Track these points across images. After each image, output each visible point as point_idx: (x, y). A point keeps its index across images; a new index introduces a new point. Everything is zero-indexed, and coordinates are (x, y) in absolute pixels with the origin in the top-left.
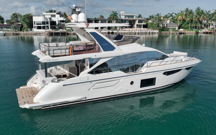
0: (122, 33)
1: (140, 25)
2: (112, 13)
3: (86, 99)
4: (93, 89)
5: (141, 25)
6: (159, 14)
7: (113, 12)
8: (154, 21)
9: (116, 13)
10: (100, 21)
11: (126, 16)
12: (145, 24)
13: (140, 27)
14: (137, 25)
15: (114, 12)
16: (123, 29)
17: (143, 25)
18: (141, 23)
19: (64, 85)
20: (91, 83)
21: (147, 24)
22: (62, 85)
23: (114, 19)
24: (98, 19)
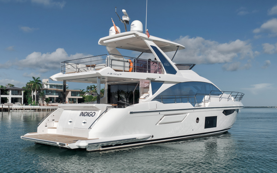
0: (49, 110)
1: (73, 99)
2: (33, 80)
3: (153, 139)
4: (160, 124)
5: (76, 99)
6: (95, 86)
7: (34, 78)
8: (93, 94)
9: (38, 79)
10: (10, 92)
11: (51, 86)
12: (82, 97)
13: (74, 102)
14: (70, 99)
15: (36, 79)
16: (49, 104)
17: (79, 99)
18: (76, 96)
19: (131, 113)
20: (159, 113)
21: (84, 98)
22: (129, 112)
23: (35, 88)
24: (7, 89)
